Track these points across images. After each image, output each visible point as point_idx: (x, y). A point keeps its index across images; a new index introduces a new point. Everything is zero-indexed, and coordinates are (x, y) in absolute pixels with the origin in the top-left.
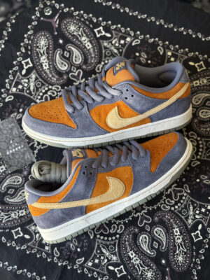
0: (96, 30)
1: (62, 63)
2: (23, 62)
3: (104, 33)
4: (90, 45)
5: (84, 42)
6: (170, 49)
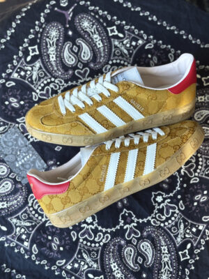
0: (109, 29)
1: (70, 57)
2: (30, 48)
3: (116, 33)
4: (101, 44)
5: (95, 40)
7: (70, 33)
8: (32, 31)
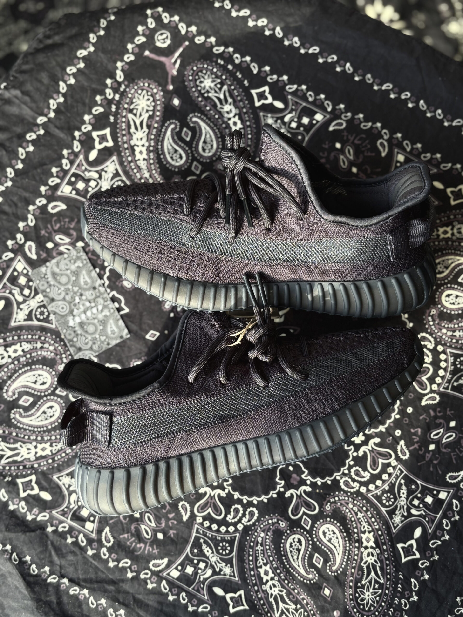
0: (254, 92)
1: (176, 151)
2: (95, 134)
3: (270, 100)
4: (239, 122)
5: (226, 115)
6: (404, 149)
7: (176, 102)
8: (98, 98)
